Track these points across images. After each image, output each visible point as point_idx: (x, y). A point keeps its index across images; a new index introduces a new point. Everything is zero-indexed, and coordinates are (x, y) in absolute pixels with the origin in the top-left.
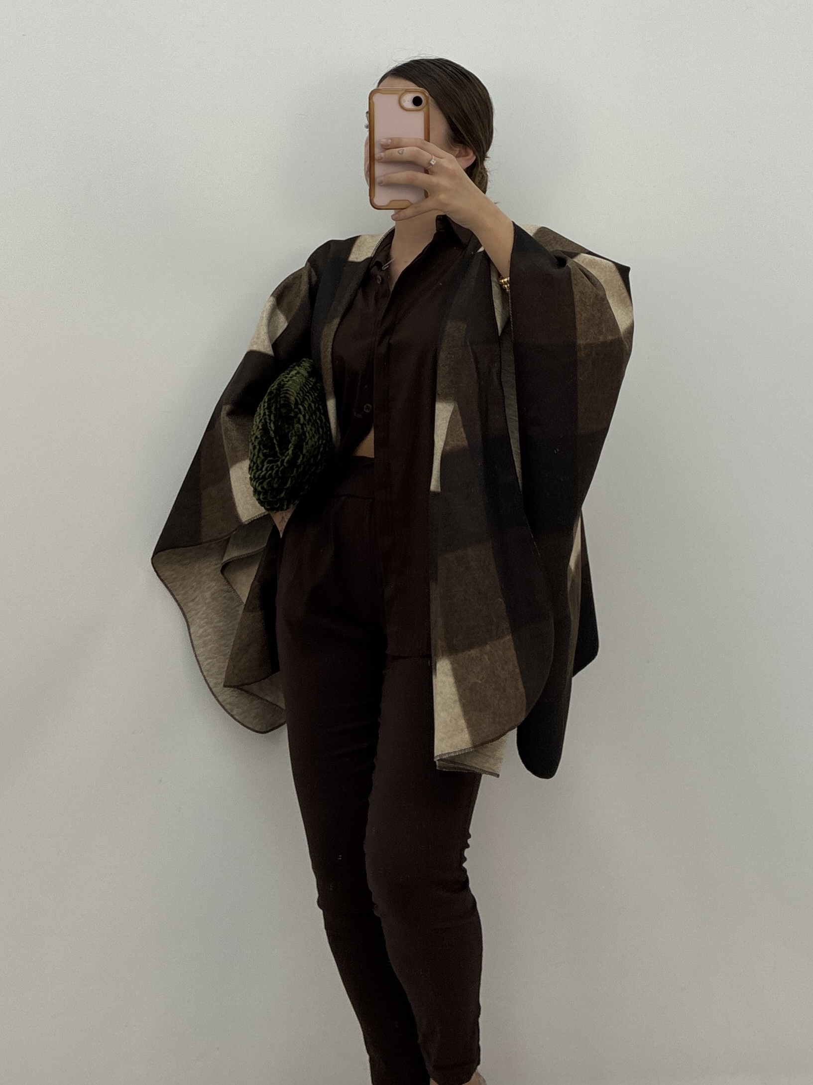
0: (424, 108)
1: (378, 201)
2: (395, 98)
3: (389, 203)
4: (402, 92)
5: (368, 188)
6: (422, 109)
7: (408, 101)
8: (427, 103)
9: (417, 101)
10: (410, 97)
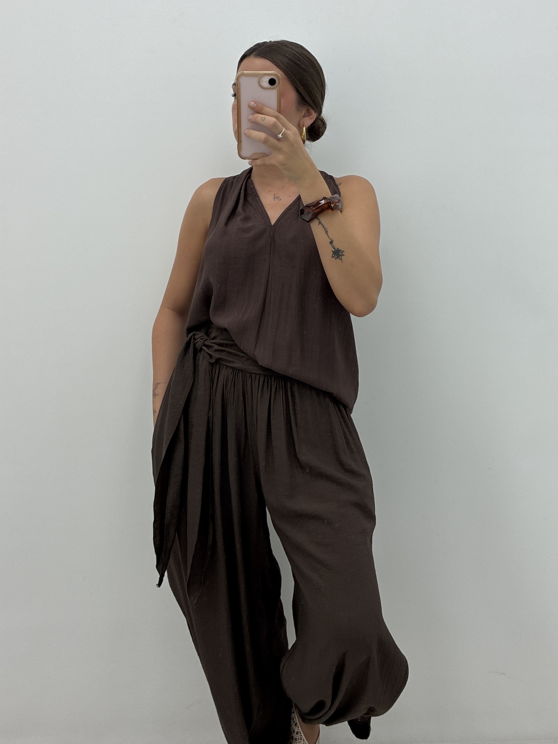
0: (278, 86)
1: (243, 154)
2: (256, 80)
3: (252, 155)
4: (260, 75)
5: (237, 143)
6: (276, 87)
7: (266, 82)
8: (279, 83)
9: (272, 82)
10: (267, 79)
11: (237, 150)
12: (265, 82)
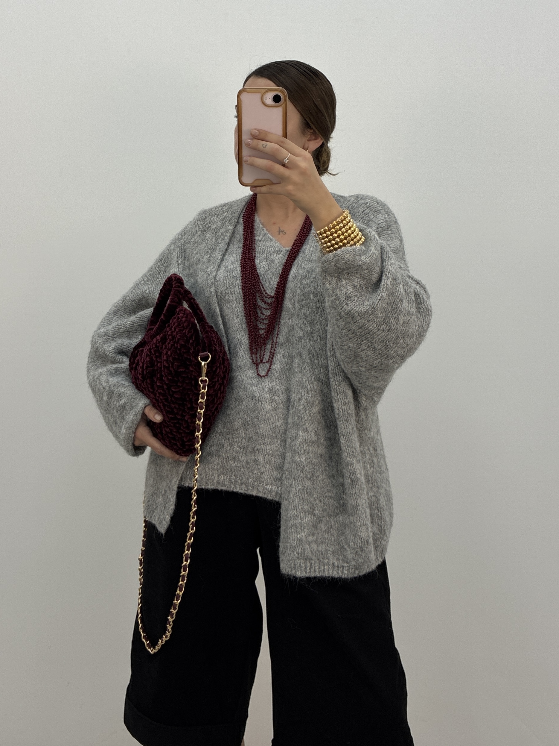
0: (282, 103)
1: (244, 180)
2: (258, 96)
3: (254, 182)
4: (264, 91)
9: (277, 99)
10: (271, 95)
11: (238, 176)
12: (269, 99)
